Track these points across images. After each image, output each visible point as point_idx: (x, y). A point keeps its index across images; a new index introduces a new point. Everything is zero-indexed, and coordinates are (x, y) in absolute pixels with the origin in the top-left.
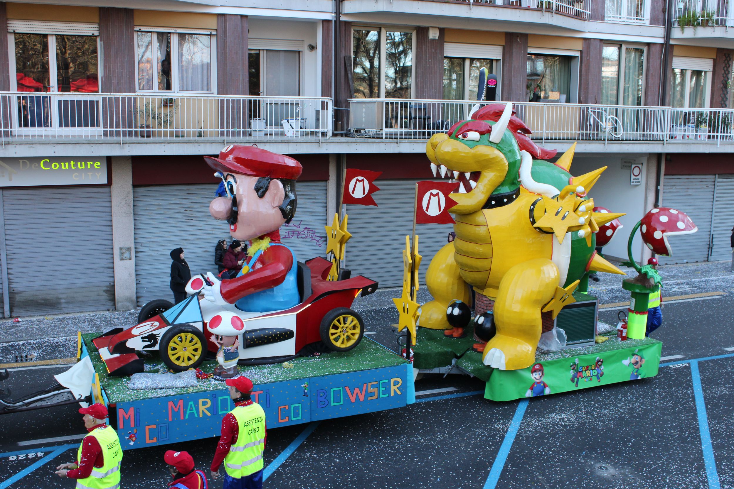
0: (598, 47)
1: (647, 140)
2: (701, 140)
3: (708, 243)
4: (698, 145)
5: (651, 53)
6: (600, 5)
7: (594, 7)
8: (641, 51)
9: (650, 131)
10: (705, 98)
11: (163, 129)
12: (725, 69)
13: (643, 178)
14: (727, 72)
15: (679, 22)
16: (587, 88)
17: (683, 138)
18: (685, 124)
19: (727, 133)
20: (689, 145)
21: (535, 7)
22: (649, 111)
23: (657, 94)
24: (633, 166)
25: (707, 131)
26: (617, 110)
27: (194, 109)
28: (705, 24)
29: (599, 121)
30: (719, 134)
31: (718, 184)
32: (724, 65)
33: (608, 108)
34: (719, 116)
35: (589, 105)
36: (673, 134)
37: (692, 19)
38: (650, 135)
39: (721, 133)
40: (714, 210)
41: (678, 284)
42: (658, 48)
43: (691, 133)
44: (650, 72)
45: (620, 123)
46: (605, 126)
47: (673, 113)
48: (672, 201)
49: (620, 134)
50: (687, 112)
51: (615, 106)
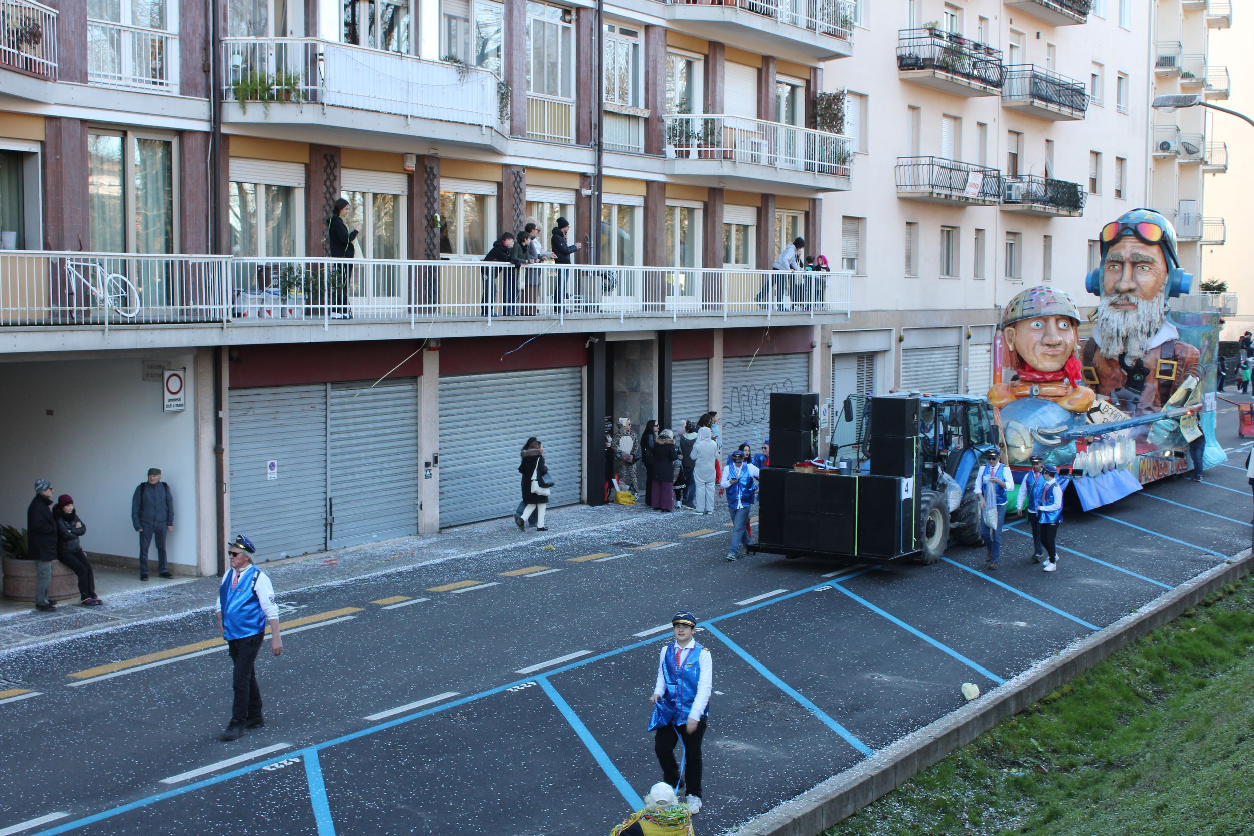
0: (79, 135)
1: (188, 322)
2: (294, 319)
3: (324, 516)
4: (288, 328)
5: (186, 150)
6: (76, 51)
7: (63, 55)
8: (167, 145)
9: (195, 304)
10: (295, 237)
12: (328, 183)
13: (187, 397)
14: (331, 190)
15: (235, 91)
16: (59, 219)
17: (260, 315)
18: (261, 288)
20: (271, 329)
22: (190, 264)
23: (204, 230)
24: (167, 374)
25: (304, 301)
26: (124, 262)
28: (285, 97)
29: (89, 285)
30: (326, 306)
31: (333, 401)
32: (325, 176)
33: (106, 258)
34: (322, 273)
35: (67, 253)
36: (239, 309)
37: (259, 87)
38: (195, 310)
39: (329, 304)
40: (329, 452)
42: (199, 139)
43: (274, 305)
44: (187, 189)
45: (134, 288)
46: (102, 296)
47: (236, 268)
48: (249, 439)
49: (134, 311)
50: (264, 265)
51: (120, 255)
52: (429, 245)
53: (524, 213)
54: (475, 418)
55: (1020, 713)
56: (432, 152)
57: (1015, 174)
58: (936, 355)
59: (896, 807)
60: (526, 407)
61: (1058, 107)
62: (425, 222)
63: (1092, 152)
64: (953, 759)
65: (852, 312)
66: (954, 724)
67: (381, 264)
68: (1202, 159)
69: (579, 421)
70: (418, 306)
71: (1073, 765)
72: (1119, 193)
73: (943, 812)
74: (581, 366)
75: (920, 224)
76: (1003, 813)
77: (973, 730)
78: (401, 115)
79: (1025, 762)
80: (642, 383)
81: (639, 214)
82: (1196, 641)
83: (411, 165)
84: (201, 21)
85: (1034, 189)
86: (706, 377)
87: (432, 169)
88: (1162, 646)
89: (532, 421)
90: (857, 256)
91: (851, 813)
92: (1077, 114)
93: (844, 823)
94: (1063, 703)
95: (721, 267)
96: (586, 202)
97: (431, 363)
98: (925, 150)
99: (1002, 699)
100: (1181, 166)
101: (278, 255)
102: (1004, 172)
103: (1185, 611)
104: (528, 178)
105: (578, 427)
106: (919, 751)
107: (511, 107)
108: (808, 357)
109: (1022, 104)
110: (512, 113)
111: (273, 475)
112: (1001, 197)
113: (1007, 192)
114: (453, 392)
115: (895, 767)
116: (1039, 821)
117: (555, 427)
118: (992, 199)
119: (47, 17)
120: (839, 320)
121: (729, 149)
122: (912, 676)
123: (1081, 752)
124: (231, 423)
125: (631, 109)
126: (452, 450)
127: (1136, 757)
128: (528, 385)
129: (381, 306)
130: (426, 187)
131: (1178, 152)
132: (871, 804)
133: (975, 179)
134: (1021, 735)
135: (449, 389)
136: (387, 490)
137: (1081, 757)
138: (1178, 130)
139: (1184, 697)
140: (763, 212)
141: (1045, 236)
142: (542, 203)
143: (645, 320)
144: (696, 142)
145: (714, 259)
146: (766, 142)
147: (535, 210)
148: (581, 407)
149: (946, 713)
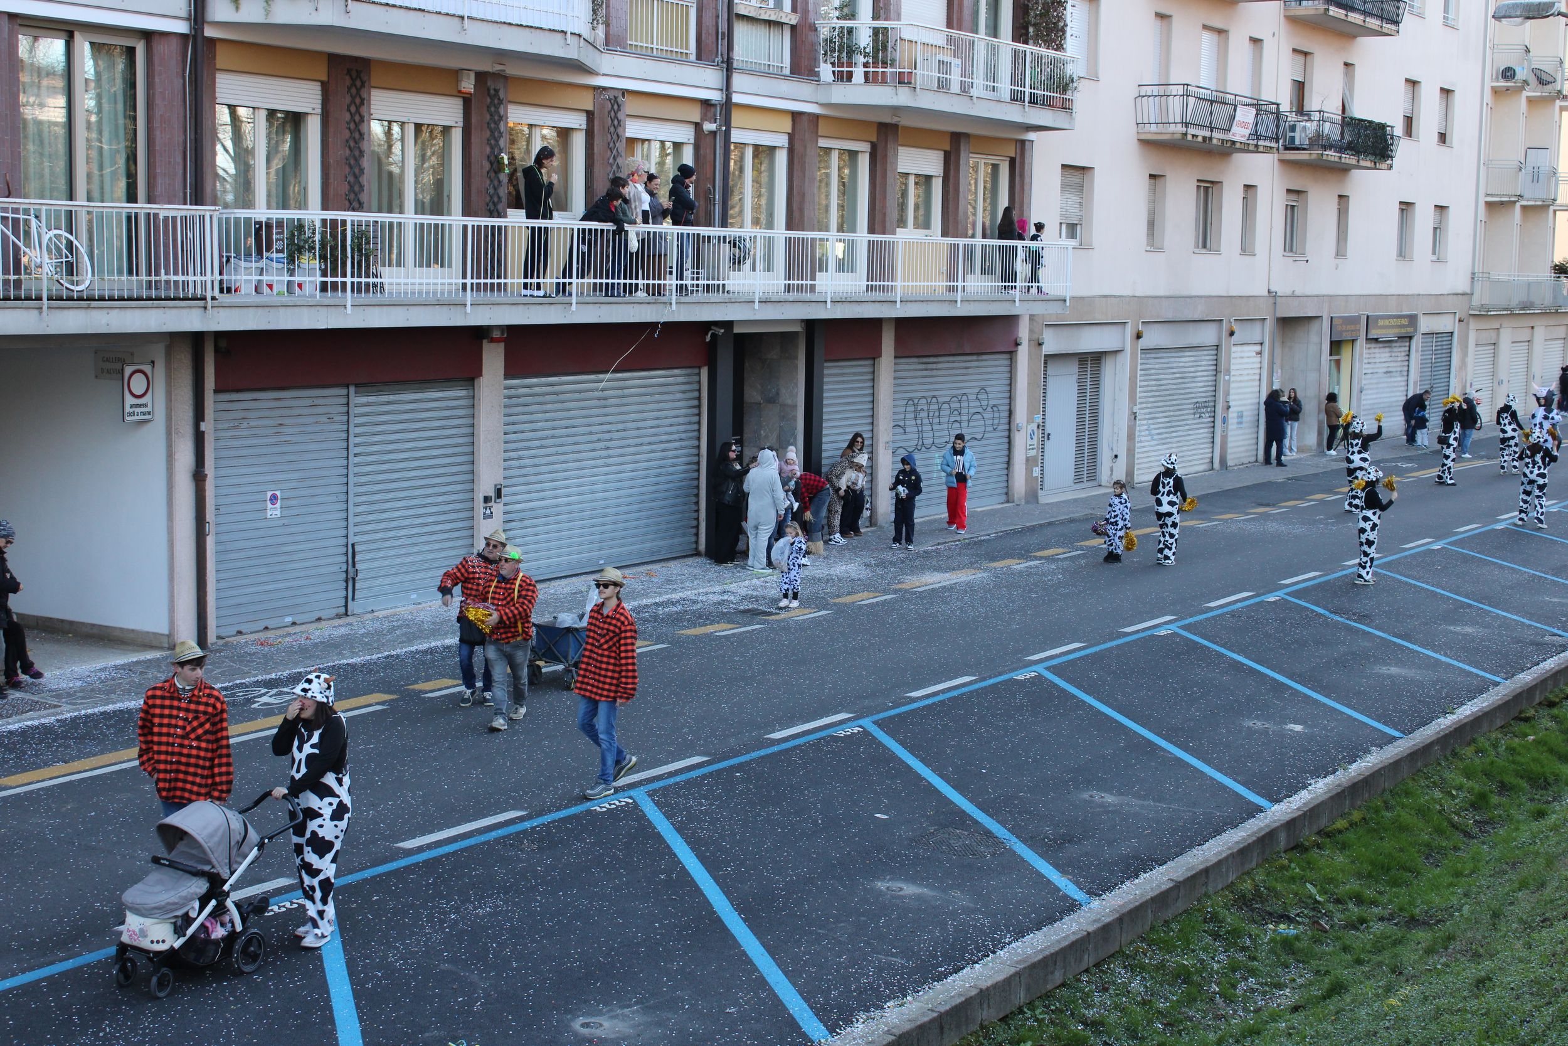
0: (6, 35)
1: (158, 299)
2: (305, 296)
3: (344, 568)
4: (297, 309)
5: (157, 58)
8: (131, 52)
9: (166, 274)
10: (306, 183)
12: (353, 109)
13: (157, 402)
14: (357, 118)
17: (257, 290)
18: (259, 253)
19: (367, 276)
20: (272, 310)
22: (161, 217)
23: (181, 171)
24: (128, 370)
25: (318, 273)
26: (70, 214)
29: (21, 244)
30: (348, 280)
31: (358, 410)
32: (348, 99)
33: (44, 208)
34: (344, 232)
36: (229, 281)
38: (167, 282)
39: (352, 276)
40: (352, 480)
41: (270, 684)
42: (174, 45)
43: (278, 278)
44: (158, 113)
45: (83, 250)
46: (38, 260)
47: (226, 227)
48: (242, 461)
49: (83, 281)
50: (264, 220)
51: (64, 204)
52: (491, 197)
53: (623, 154)
54: (553, 437)
55: (1293, 849)
56: (498, 68)
57: (1300, 109)
58: (1187, 358)
59: (1121, 974)
60: (624, 422)
61: (1362, 17)
62: (487, 166)
63: (1407, 80)
64: (1199, 910)
65: (1072, 298)
66: (1202, 863)
67: (425, 222)
68: (1560, 92)
69: (696, 443)
70: (475, 281)
71: (1362, 921)
72: (1443, 138)
73: (1184, 982)
74: (699, 368)
75: (1168, 178)
76: (1266, 984)
77: (1227, 871)
78: (454, 15)
79: (1298, 915)
80: (783, 391)
81: (781, 158)
82: (1536, 755)
83: (468, 85)
85: (1326, 131)
86: (870, 384)
87: (497, 91)
88: (1488, 760)
89: (631, 441)
90: (1080, 220)
91: (1058, 982)
92: (1388, 27)
93: (1048, 996)
94: (1351, 836)
95: (894, 233)
96: (709, 140)
97: (493, 359)
98: (1178, 75)
99: (1267, 830)
100: (1530, 100)
101: (283, 209)
102: (1285, 107)
103: (1521, 712)
104: (630, 106)
105: (695, 451)
106: (1152, 898)
107: (608, 6)
108: (1011, 359)
109: (1312, 12)
110: (608, 16)
111: (274, 511)
112: (1281, 142)
113: (1289, 134)
114: (522, 400)
115: (1120, 920)
116: (1316, 996)
117: (663, 450)
118: (1268, 143)
120: (1053, 309)
121: (906, 70)
122: (1144, 798)
123: (1374, 903)
124: (217, 439)
125: (772, 13)
126: (521, 480)
127: (1449, 910)
128: (626, 391)
129: (425, 281)
130: (488, 117)
131: (1526, 82)
132: (1087, 971)
133: (1246, 116)
134: (1293, 879)
135: (518, 397)
136: (432, 533)
137: (1375, 910)
138: (1528, 51)
139: (1517, 829)
140: (952, 158)
141: (1340, 196)
142: (649, 140)
143: (788, 305)
144: (861, 59)
145: (884, 222)
146: (959, 61)
147: (638, 147)
148: (699, 423)
149: (1191, 846)
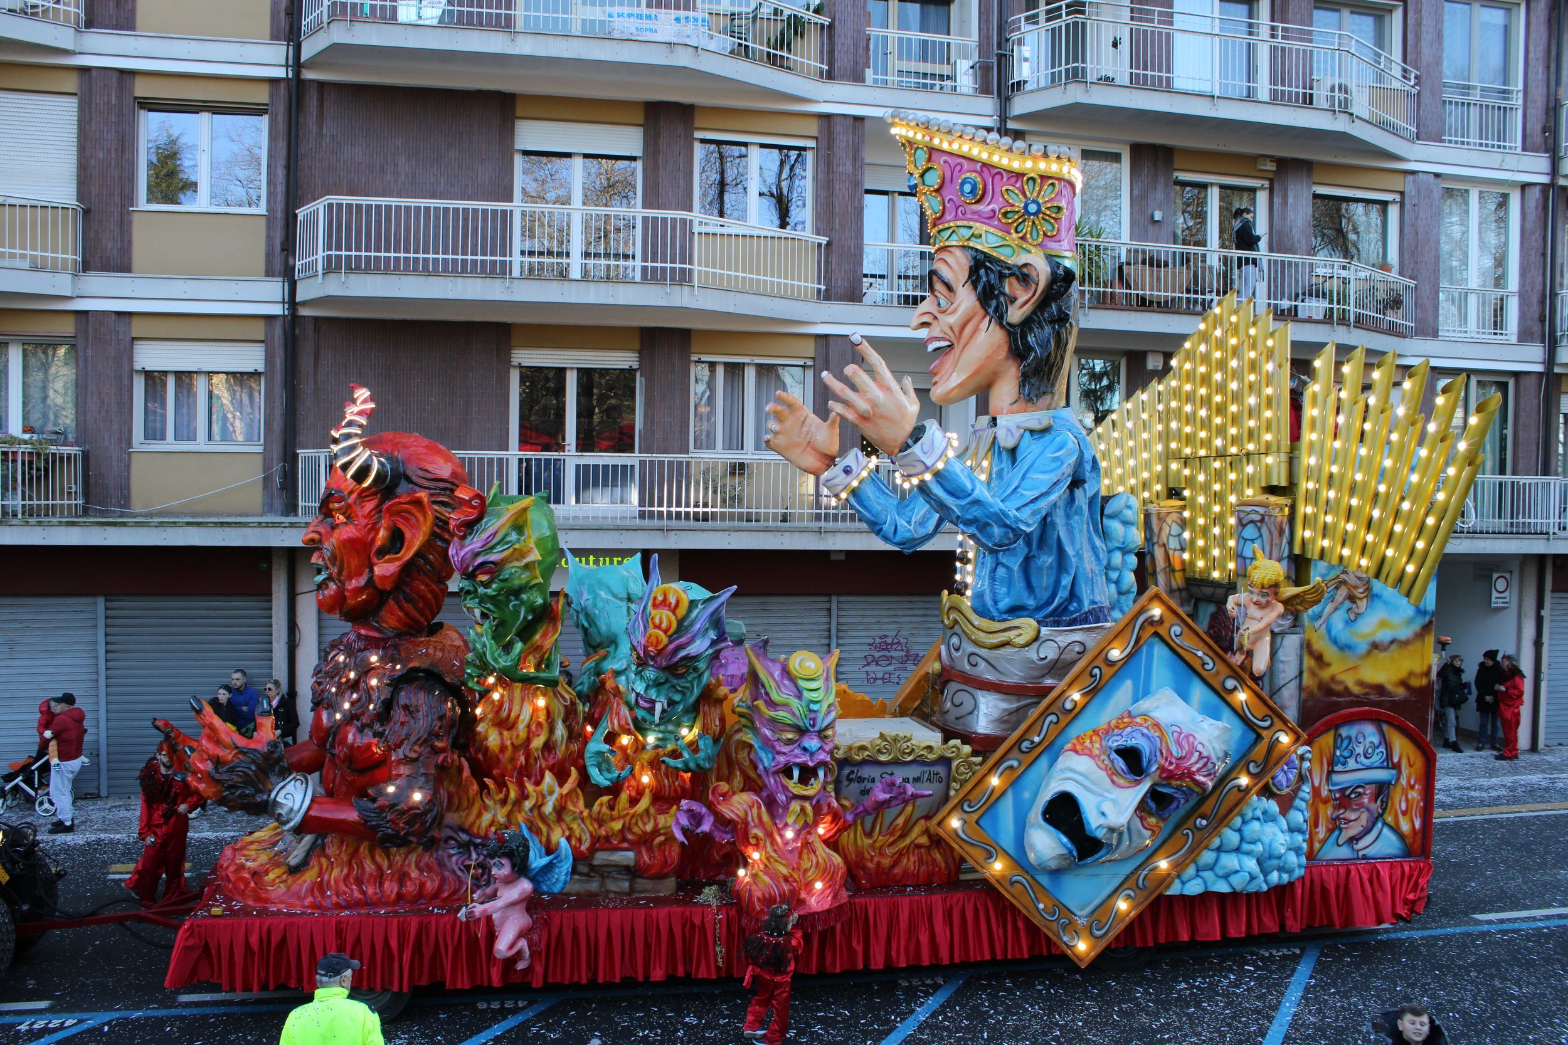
1: (1518, 533)
5: (1521, 389)
6: (1430, 312)
7: (1420, 316)
8: (1504, 385)
9: (1524, 518)
11: (728, 510)
13: (1512, 596)
21: (1321, 317)
22: (1521, 483)
23: (1535, 456)
24: (1495, 576)
27: (776, 479)
38: (1524, 523)
42: (1533, 380)
44: (1521, 421)
45: (1471, 504)
49: (1470, 522)
84: (1540, 279)
119: (1407, 287)
124: (1551, 621)
